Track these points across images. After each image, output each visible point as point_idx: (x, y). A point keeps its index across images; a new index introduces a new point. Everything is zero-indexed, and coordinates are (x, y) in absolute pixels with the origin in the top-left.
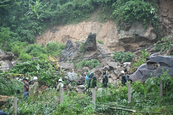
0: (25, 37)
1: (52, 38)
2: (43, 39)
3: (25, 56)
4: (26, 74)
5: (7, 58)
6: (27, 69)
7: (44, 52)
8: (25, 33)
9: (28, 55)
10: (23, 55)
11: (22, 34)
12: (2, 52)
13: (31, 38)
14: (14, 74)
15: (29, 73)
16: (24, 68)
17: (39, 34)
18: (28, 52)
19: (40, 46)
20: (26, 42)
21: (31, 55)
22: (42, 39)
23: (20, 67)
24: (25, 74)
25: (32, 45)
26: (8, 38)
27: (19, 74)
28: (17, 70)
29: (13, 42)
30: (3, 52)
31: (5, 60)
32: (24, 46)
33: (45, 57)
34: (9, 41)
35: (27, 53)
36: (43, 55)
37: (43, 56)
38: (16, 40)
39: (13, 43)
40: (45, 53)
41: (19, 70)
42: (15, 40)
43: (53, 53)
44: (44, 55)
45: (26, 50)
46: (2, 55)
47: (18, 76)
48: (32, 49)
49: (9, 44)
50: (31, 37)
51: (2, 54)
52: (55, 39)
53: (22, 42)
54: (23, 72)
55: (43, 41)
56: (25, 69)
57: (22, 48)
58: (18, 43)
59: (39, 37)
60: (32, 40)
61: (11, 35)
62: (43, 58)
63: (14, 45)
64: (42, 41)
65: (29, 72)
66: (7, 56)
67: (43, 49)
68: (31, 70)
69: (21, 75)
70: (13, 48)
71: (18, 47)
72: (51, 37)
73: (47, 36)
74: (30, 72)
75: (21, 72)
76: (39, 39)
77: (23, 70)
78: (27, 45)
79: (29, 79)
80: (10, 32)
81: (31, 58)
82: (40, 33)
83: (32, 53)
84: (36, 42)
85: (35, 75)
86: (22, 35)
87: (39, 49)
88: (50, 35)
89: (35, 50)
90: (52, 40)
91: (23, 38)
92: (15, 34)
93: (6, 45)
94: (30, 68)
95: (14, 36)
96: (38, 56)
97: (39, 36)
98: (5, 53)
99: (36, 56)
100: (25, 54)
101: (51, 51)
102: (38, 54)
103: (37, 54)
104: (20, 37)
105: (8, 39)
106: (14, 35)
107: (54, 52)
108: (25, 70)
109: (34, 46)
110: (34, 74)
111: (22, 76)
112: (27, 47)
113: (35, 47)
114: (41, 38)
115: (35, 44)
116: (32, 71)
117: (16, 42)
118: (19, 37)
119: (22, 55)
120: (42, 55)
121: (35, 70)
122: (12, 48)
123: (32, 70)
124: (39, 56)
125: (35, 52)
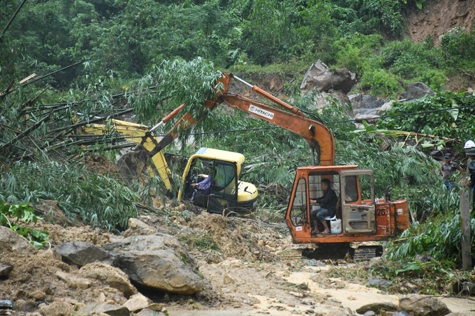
0: (374, 19)
1: (457, 18)
2: (428, 21)
3: (379, 78)
4: (423, 131)
5: (337, 86)
6: (425, 117)
7: (434, 64)
8: (374, 7)
9: (387, 75)
10: (371, 75)
11: (367, 11)
12: (323, 67)
13: (393, 22)
14: (390, 133)
15: (430, 129)
16: (416, 116)
17: (416, 8)
18: (387, 65)
19: (422, 46)
20: (377, 36)
21: (396, 73)
22: (425, 23)
23: (405, 112)
24: (420, 132)
25: (397, 44)
26: (327, 25)
27: (405, 133)
28: (397, 122)
29: (340, 37)
30: (326, 67)
31: (332, 90)
32: (373, 47)
33: (440, 79)
34: (330, 34)
35: (382, 68)
36: (433, 71)
37: (433, 75)
38: (349, 30)
39: (342, 39)
40: (437, 67)
41: (401, 120)
42: (347, 31)
43: (460, 66)
44: (437, 72)
45: (381, 57)
46: (323, 77)
47: (403, 138)
48: (397, 54)
49: (333, 41)
50: (394, 18)
51: (322, 74)
52: (467, 20)
53: (366, 34)
54: (414, 128)
55: (428, 27)
56: (419, 118)
57: (369, 53)
58: (356, 37)
59: (415, 18)
60: (396, 28)
61: (336, 16)
62: (433, 82)
63: (343, 44)
64: (427, 30)
65: (430, 126)
66: (336, 79)
67: (431, 53)
68: (435, 120)
69: (408, 134)
70: (343, 53)
71: (357, 51)
72: (453, 16)
73: (442, 15)
74: (432, 126)
75: (409, 126)
76: (416, 25)
77: (413, 120)
78: (382, 44)
79: (432, 145)
80: (333, 8)
81: (397, 82)
82: (419, 6)
83: (398, 68)
84: (408, 34)
85: (449, 134)
86: (367, 13)
87: (419, 54)
88: (452, 9)
89: (407, 59)
90: (458, 24)
91: (368, 23)
92: (345, 13)
93: (322, 45)
94: (431, 114)
95: (343, 19)
96: (416, 76)
97: (417, 14)
98: (331, 71)
99: (412, 75)
100: (378, 71)
101: (455, 58)
102: (416, 70)
103: (412, 69)
104: (360, 21)
105: (327, 29)
106: (345, 15)
107: (465, 62)
108: (418, 121)
109: (404, 46)
110: (446, 132)
111: (413, 136)
112: (382, 49)
113: (406, 49)
114: (422, 21)
115: (406, 40)
116: (439, 124)
117: (349, 36)
118: (358, 20)
119: (368, 75)
120: (429, 72)
121: (447, 121)
122: (339, 53)
123: (439, 120)
124: (420, 77)
125: (407, 65)
